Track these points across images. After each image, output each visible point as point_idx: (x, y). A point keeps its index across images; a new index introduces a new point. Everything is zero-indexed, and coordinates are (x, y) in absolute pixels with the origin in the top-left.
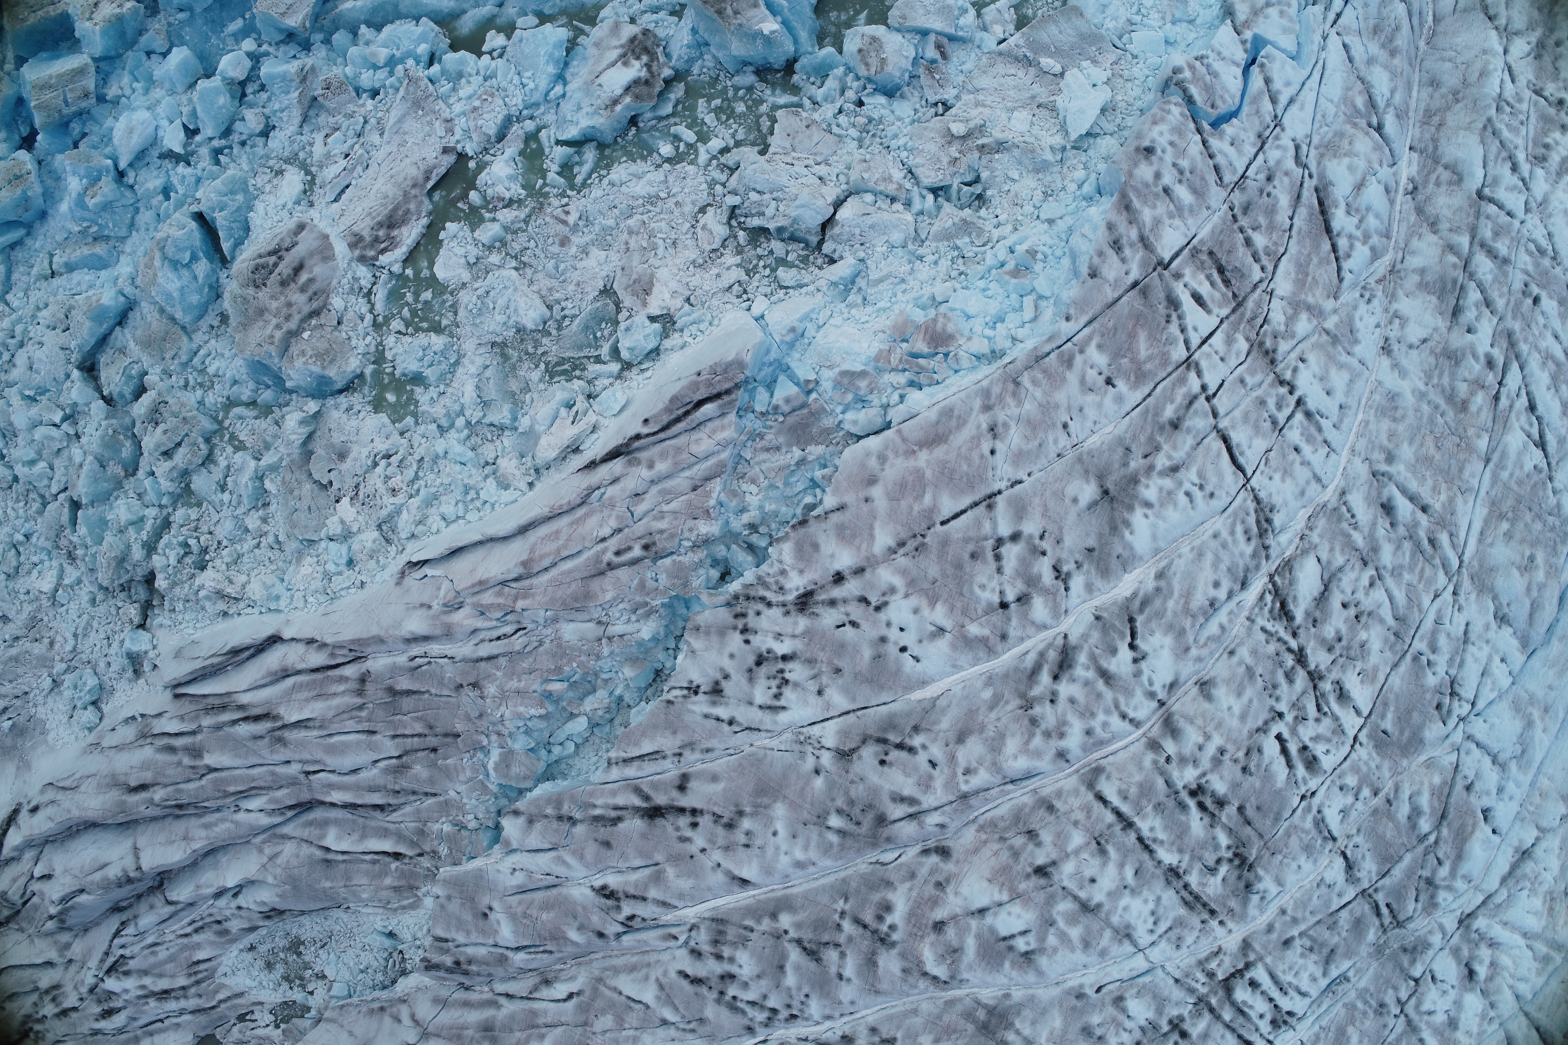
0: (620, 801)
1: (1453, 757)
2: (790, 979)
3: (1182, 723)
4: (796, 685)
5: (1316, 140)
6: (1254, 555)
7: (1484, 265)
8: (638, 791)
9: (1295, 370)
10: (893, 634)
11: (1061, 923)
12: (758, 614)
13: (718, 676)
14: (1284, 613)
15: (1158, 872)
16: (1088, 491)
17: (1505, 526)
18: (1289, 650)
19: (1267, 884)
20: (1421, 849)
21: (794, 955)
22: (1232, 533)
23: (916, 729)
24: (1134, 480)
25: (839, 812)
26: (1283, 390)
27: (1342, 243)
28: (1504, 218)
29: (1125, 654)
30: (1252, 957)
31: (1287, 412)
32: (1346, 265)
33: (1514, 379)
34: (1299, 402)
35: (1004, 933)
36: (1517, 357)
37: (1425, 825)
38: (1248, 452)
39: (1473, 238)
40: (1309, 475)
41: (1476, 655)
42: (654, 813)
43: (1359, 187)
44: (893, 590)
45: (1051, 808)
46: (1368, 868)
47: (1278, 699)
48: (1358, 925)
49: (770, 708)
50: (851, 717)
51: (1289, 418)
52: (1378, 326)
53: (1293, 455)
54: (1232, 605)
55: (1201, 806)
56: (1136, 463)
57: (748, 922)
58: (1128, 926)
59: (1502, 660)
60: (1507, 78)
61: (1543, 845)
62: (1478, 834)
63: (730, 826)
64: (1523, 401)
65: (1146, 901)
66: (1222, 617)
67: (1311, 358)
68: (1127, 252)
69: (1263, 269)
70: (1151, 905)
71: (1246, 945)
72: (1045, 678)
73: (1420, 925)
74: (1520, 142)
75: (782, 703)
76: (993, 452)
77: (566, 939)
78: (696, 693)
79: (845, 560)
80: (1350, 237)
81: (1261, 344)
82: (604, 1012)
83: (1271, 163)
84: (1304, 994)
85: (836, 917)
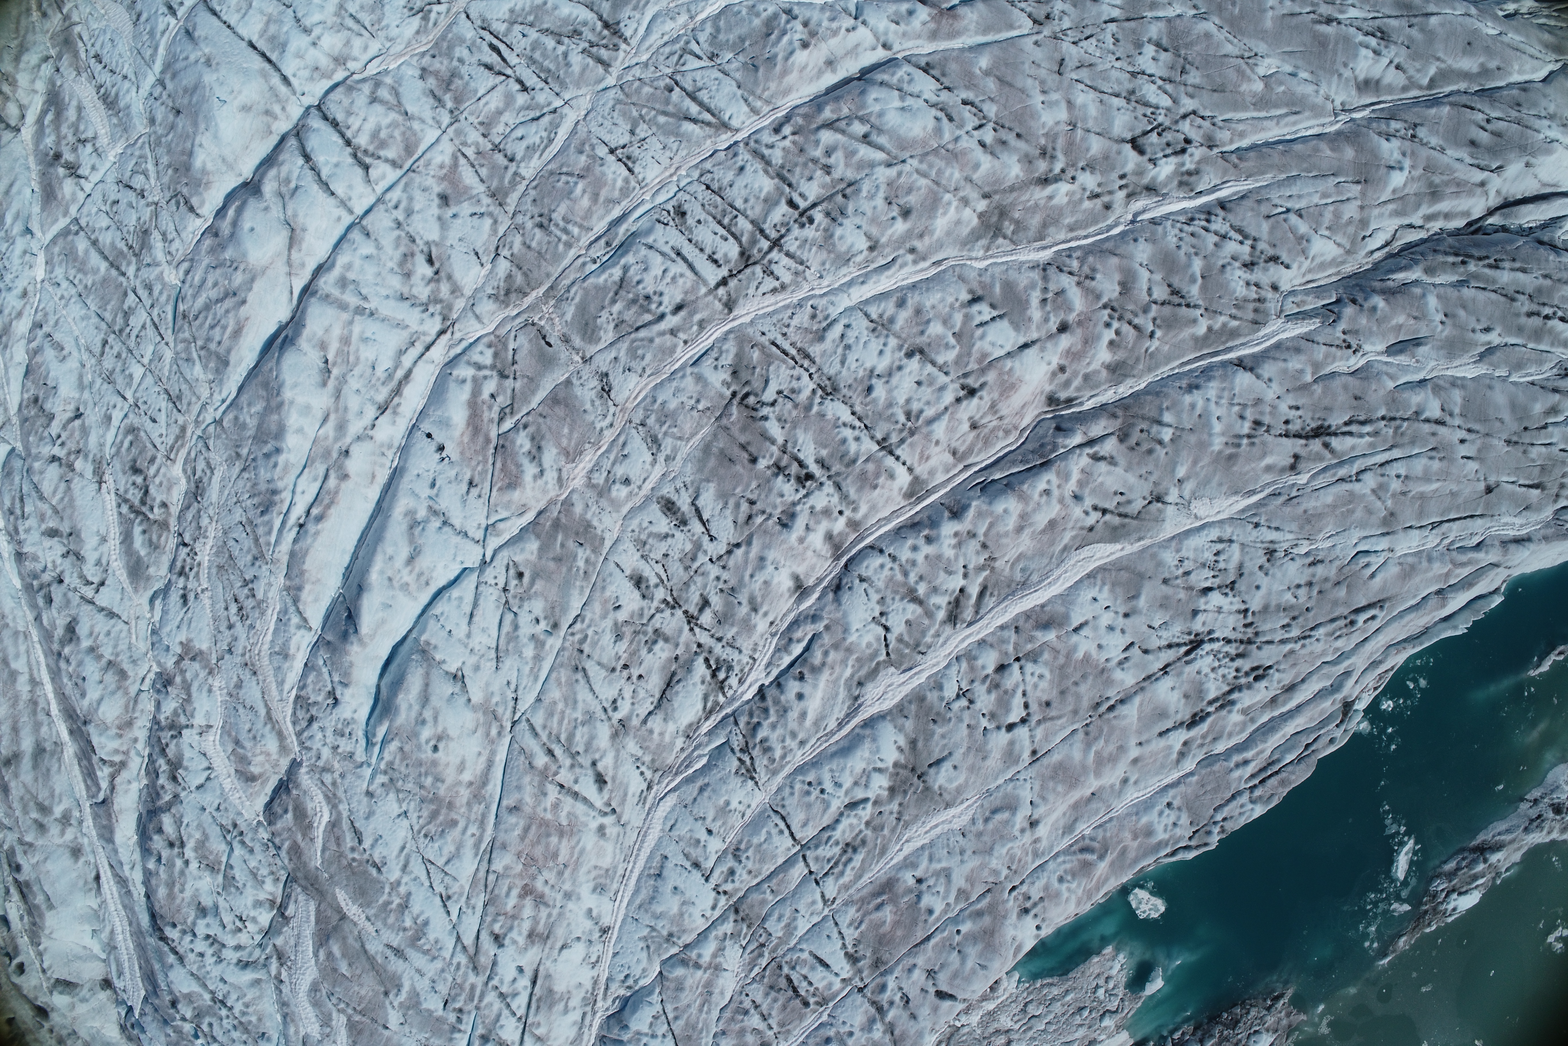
0: (1346, 442)
2: (1197, 265)
4: (1202, 565)
8: (1335, 453)
10: (1118, 622)
11: (950, 337)
13: (1269, 568)
15: (844, 393)
16: (941, 777)
17: (466, 777)
18: (706, 630)
19: (714, 376)
21: (1194, 291)
23: (1092, 530)
24: (894, 791)
26: (726, 887)
27: (661, 1029)
29: (897, 620)
30: (721, 292)
32: (655, 1009)
33: (467, 927)
34: (708, 878)
35: (1003, 323)
36: (465, 950)
41: (484, 636)
42: (1320, 433)
45: (954, 452)
46: (586, 392)
47: (718, 579)
49: (1224, 540)
51: (719, 860)
53: (714, 826)
55: (801, 464)
57: (1235, 323)
58: (876, 334)
61: (366, 420)
63: (1258, 424)
65: (858, 362)
67: (696, 920)
70: (852, 357)
71: (730, 306)
75: (1214, 547)
76: (1032, 804)
78: (1286, 550)
79: (1164, 688)
81: (750, 927)
85: (1159, 333)
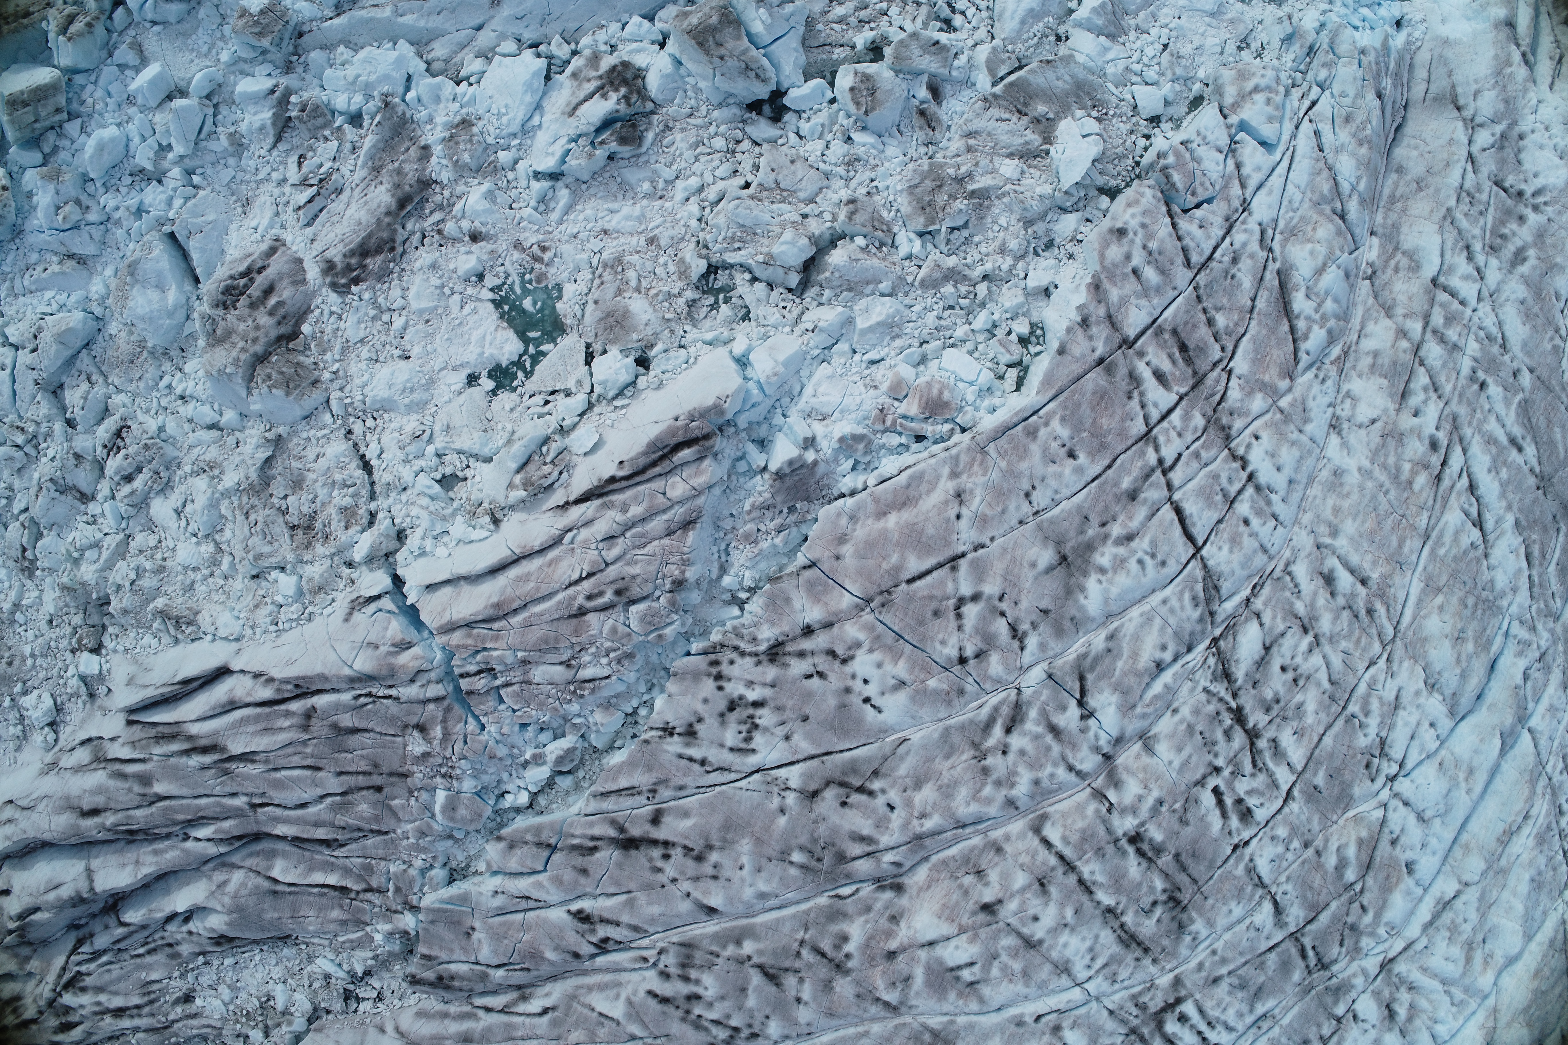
0: (597, 831)
1: (1380, 813)
2: (751, 1002)
3: (1124, 776)
4: (766, 729)
5: (1281, 224)
6: (1201, 620)
7: (1433, 351)
8: (613, 822)
9: (1249, 446)
10: (858, 685)
11: (1004, 957)
12: (732, 662)
13: (693, 719)
14: (1227, 676)
15: (1098, 912)
16: (1046, 556)
17: (1439, 599)
18: (1230, 709)
19: (1199, 926)
20: (1345, 897)
21: (756, 979)
22: (1180, 600)
23: (876, 773)
24: (1089, 547)
25: (801, 848)
26: (1237, 465)
27: (1301, 325)
28: (1455, 305)
29: (1074, 711)
30: (1183, 993)
31: (1237, 486)
32: (1304, 346)
33: (1456, 460)
34: (1251, 477)
35: (951, 964)
36: (1461, 440)
37: (1350, 875)
38: (1199, 525)
39: (1426, 325)
40: (1256, 545)
41: (1406, 719)
42: (629, 844)
43: (1320, 271)
44: (858, 645)
45: (999, 850)
46: (1295, 914)
47: (1216, 755)
48: (1285, 967)
49: (739, 750)
50: (815, 763)
51: (1240, 492)
52: (1330, 405)
53: (1242, 528)
54: (1177, 666)
55: (1140, 853)
56: (1092, 531)
57: (715, 948)
58: (1068, 961)
59: (1432, 725)
60: (1469, 167)
61: (1463, 898)
62: (1402, 886)
63: (700, 858)
64: (1465, 481)
65: (1084, 939)
66: (1167, 677)
67: (1265, 435)
68: (1094, 330)
69: (1223, 349)
70: (1088, 943)
71: (1177, 982)
72: (998, 731)
73: (1343, 969)
74: (1477, 231)
75: (753, 746)
76: (958, 517)
77: (542, 958)
78: (671, 734)
79: (814, 614)
80: (1308, 318)
81: (1218, 420)
82: (577, 1025)
83: (1237, 246)
84: (1229, 1029)
85: (796, 945)
